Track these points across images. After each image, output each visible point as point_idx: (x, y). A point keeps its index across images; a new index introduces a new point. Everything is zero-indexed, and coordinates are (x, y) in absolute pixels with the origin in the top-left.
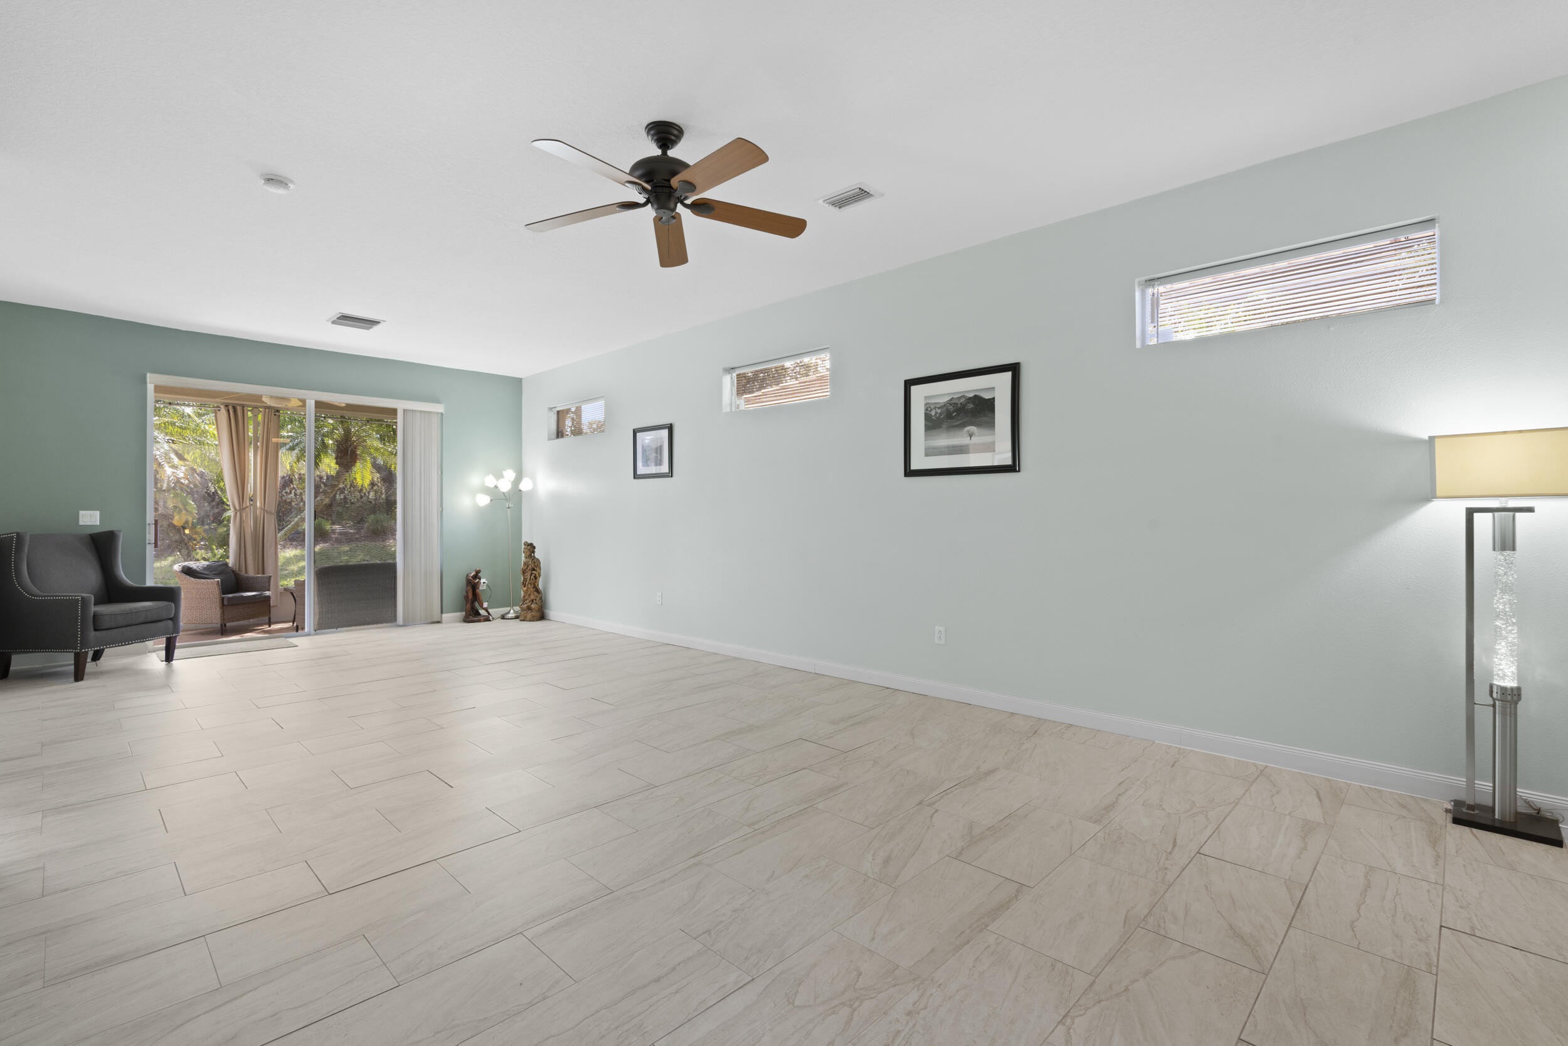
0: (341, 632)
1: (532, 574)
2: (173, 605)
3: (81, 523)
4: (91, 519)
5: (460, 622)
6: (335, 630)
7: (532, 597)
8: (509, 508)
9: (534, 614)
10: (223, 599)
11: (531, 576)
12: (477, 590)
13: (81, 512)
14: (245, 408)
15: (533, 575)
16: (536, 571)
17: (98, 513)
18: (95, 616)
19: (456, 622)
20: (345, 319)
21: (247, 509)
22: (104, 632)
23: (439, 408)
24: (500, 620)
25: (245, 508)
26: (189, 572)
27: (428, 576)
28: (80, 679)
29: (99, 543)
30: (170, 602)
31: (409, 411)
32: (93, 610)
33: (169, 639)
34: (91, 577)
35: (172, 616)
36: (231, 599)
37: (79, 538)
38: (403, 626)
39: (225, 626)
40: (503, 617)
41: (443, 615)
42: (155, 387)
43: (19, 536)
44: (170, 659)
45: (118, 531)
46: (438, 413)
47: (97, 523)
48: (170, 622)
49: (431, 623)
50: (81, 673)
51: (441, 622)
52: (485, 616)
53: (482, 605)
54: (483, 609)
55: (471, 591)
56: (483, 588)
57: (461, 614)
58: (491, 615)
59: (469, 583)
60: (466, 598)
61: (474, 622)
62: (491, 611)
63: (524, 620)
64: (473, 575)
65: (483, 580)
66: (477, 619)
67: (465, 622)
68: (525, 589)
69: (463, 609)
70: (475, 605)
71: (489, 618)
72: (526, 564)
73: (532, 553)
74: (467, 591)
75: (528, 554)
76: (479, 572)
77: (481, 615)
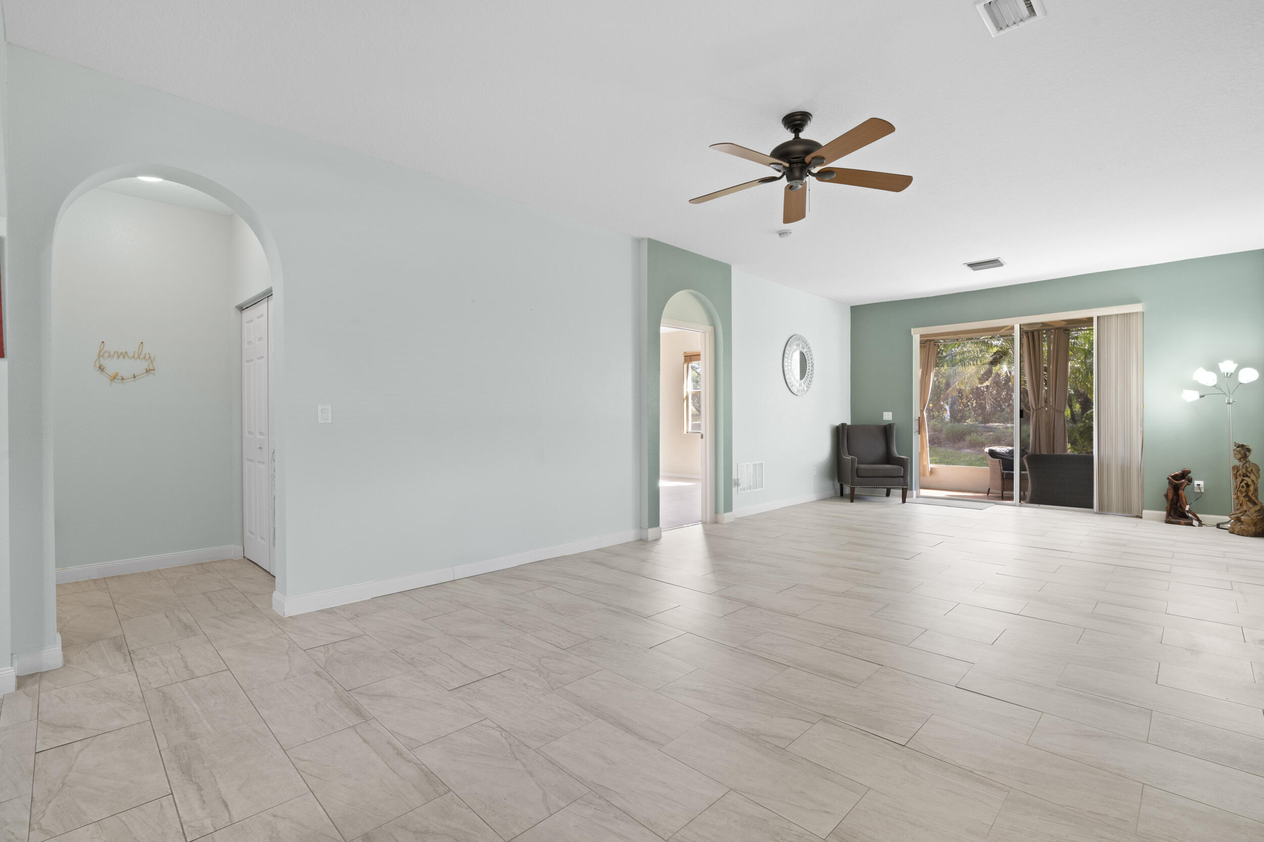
0: (1041, 508)
1: (1243, 480)
2: (902, 468)
3: (884, 419)
4: (888, 416)
5: (1161, 521)
6: (1037, 505)
7: (1245, 508)
8: (1229, 403)
9: (1244, 527)
10: (1003, 474)
11: (1241, 482)
12: (1181, 492)
13: (884, 413)
14: (1040, 332)
15: (1244, 482)
16: (1249, 477)
17: (891, 413)
18: (857, 469)
19: (1155, 520)
20: (973, 266)
21: (1042, 409)
22: (862, 478)
23: (1136, 308)
24: (1215, 528)
26: (993, 454)
27: (1125, 471)
28: (852, 501)
29: (887, 431)
30: (900, 467)
31: (1104, 317)
32: (856, 465)
33: (903, 489)
34: (880, 449)
35: (902, 475)
36: (1006, 473)
37: (877, 427)
38: (1097, 513)
39: (1003, 493)
40: (1218, 526)
41: (1144, 511)
42: (921, 336)
43: (843, 425)
44: (904, 501)
45: (894, 424)
46: (1137, 313)
47: (891, 419)
48: (902, 479)
49: (1128, 516)
50: (853, 498)
51: (1141, 517)
52: (1192, 519)
53: (1187, 508)
54: (1188, 511)
55: (1172, 491)
56: (1197, 490)
57: (1165, 513)
58: (1198, 520)
59: (1170, 483)
60: (1170, 496)
61: (1179, 524)
62: (1199, 515)
63: (1232, 533)
64: (1176, 475)
65: (1196, 482)
66: (1182, 521)
67: (1167, 522)
68: (1235, 497)
69: (1167, 508)
70: (1181, 507)
71: (1195, 523)
72: (1236, 469)
73: (1245, 457)
74: (1168, 490)
75: (1239, 456)
76: (1189, 472)
77: (1187, 517)
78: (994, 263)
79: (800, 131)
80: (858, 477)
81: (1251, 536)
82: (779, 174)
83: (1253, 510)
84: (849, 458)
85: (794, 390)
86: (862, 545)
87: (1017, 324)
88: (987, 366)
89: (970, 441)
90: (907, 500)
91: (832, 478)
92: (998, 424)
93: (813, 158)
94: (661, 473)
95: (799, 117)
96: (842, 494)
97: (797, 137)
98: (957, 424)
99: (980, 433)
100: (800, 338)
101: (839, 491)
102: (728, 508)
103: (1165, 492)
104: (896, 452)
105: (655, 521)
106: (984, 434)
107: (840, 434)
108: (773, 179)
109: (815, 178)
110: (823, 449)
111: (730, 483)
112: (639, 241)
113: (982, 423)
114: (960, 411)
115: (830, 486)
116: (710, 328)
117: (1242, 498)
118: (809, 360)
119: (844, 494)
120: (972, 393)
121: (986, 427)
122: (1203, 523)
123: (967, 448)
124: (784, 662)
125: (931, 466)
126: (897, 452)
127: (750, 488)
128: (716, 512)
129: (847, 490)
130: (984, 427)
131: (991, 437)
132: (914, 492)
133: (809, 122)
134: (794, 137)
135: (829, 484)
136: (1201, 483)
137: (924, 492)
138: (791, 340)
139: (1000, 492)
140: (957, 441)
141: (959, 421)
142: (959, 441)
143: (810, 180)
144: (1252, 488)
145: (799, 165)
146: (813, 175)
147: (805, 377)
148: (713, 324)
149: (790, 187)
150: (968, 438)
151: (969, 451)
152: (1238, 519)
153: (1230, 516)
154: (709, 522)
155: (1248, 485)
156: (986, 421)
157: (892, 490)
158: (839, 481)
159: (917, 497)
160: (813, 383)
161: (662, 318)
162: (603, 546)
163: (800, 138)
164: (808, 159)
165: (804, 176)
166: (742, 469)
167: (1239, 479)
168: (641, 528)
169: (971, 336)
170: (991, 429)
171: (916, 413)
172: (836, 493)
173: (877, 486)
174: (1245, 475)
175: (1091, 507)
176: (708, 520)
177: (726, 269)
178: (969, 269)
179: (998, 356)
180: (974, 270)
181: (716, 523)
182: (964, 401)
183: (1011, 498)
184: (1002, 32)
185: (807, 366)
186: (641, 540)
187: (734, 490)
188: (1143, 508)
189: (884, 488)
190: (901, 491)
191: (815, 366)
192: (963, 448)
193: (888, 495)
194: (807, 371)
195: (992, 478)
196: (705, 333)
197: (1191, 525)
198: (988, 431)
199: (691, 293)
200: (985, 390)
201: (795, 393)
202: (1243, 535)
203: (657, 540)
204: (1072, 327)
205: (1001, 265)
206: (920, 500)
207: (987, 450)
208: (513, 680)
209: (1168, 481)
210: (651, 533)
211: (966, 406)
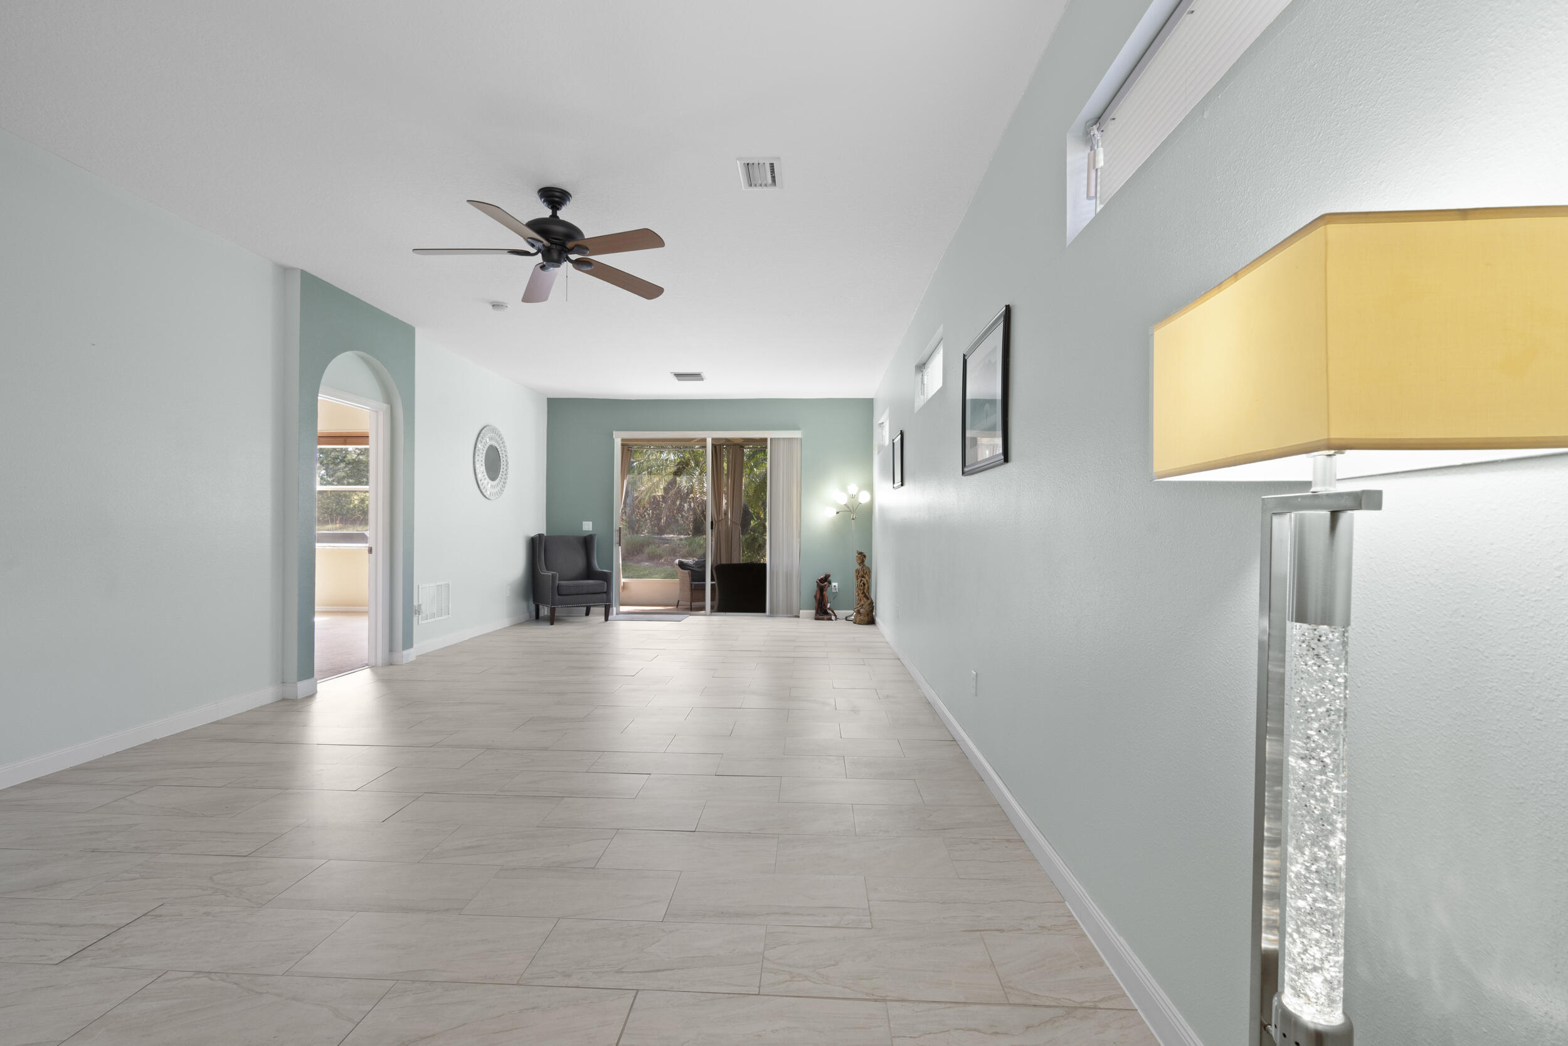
0: (728, 615)
2: (606, 583)
3: (584, 529)
4: (588, 527)
5: (812, 619)
7: (862, 602)
8: (853, 519)
9: (862, 617)
10: (691, 585)
12: (825, 592)
13: (584, 522)
14: (724, 447)
16: (865, 578)
17: (590, 524)
18: (558, 586)
20: (679, 376)
22: (563, 597)
23: (797, 434)
25: (722, 520)
26: (682, 565)
27: (788, 577)
28: (552, 624)
29: (587, 542)
30: (604, 582)
31: (775, 439)
32: (557, 582)
33: (606, 606)
34: (580, 563)
35: (605, 591)
36: (695, 585)
37: (578, 538)
38: (769, 616)
39: (692, 604)
40: (846, 619)
41: (801, 611)
42: (623, 440)
43: (540, 536)
44: (606, 619)
45: (595, 535)
46: (797, 439)
47: (591, 529)
48: (605, 595)
49: (790, 617)
50: (552, 620)
51: (799, 617)
52: (831, 615)
53: (829, 605)
54: (829, 609)
55: (819, 592)
56: (834, 591)
57: (814, 612)
58: (835, 615)
59: (818, 585)
60: (818, 597)
61: (823, 619)
62: (835, 611)
63: (855, 623)
64: (822, 579)
65: (833, 584)
66: (826, 617)
67: (816, 619)
68: (857, 594)
69: (814, 607)
70: (824, 605)
71: (833, 618)
72: (857, 571)
73: (863, 562)
74: (817, 591)
75: (859, 562)
76: (829, 576)
77: (828, 614)
78: (696, 376)
79: (558, 209)
80: (559, 595)
81: (866, 624)
82: (533, 251)
83: (867, 604)
84: (550, 573)
85: (487, 494)
86: (583, 668)
87: (710, 437)
88: (671, 477)
89: (649, 554)
90: (610, 618)
91: (526, 598)
92: (672, 536)
93: (576, 245)
94: (317, 608)
95: (558, 194)
96: (537, 617)
97: (554, 215)
98: (635, 535)
99: (657, 545)
100: (494, 430)
101: (534, 614)
102: (408, 643)
103: (815, 594)
104: (597, 566)
105: (307, 670)
106: (661, 545)
107: (536, 546)
108: (527, 253)
109: (571, 264)
110: (516, 565)
111: (411, 611)
112: (284, 271)
113: (658, 534)
114: (638, 521)
115: (524, 608)
116: (385, 406)
117: (861, 595)
118: (503, 457)
119: (540, 615)
120: (650, 503)
121: (662, 539)
122: (838, 617)
123: (647, 561)
124: (556, 794)
125: (623, 580)
126: (598, 564)
127: (433, 615)
128: (391, 650)
129: (545, 611)
130: (660, 539)
131: (668, 549)
132: (614, 609)
133: (568, 203)
134: (551, 214)
135: (523, 605)
136: (836, 584)
137: (623, 609)
138: (483, 431)
139: (689, 603)
140: (635, 553)
141: (637, 533)
142: (638, 553)
143: (566, 266)
144: (866, 586)
145: (558, 247)
146: (571, 261)
147: (499, 478)
148: (389, 400)
149: (543, 267)
150: (647, 550)
151: (647, 564)
152: (858, 612)
153: (853, 609)
154: (381, 665)
155: (864, 584)
156: (662, 531)
157: (592, 609)
158: (535, 600)
159: (617, 614)
160: (507, 485)
161: (321, 386)
162: (220, 718)
163: (558, 217)
164: (570, 245)
165: (562, 260)
166: (425, 593)
167: (859, 580)
168: (283, 683)
169: (661, 445)
170: (667, 541)
171: (616, 526)
172: (530, 617)
173: (578, 604)
174: (863, 577)
175: (763, 610)
176: (380, 661)
177: (406, 332)
178: (675, 379)
179: (681, 467)
180: (679, 380)
181: (391, 664)
182: (641, 510)
183: (703, 608)
184: (751, 189)
185: (502, 464)
186: (284, 700)
187: (415, 619)
188: (800, 609)
189: (584, 606)
190: (603, 609)
191: (509, 465)
192: (642, 561)
193: (587, 614)
194: (501, 470)
195: (681, 590)
196: (377, 412)
197: (831, 619)
198: (664, 543)
199: (359, 356)
200: (661, 500)
201: (487, 497)
202: (861, 624)
203: (311, 696)
204: (746, 445)
205: (702, 379)
206: (621, 616)
207: (677, 561)
208: (181, 915)
209: (816, 584)
210: (302, 687)
211: (642, 516)
